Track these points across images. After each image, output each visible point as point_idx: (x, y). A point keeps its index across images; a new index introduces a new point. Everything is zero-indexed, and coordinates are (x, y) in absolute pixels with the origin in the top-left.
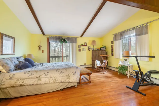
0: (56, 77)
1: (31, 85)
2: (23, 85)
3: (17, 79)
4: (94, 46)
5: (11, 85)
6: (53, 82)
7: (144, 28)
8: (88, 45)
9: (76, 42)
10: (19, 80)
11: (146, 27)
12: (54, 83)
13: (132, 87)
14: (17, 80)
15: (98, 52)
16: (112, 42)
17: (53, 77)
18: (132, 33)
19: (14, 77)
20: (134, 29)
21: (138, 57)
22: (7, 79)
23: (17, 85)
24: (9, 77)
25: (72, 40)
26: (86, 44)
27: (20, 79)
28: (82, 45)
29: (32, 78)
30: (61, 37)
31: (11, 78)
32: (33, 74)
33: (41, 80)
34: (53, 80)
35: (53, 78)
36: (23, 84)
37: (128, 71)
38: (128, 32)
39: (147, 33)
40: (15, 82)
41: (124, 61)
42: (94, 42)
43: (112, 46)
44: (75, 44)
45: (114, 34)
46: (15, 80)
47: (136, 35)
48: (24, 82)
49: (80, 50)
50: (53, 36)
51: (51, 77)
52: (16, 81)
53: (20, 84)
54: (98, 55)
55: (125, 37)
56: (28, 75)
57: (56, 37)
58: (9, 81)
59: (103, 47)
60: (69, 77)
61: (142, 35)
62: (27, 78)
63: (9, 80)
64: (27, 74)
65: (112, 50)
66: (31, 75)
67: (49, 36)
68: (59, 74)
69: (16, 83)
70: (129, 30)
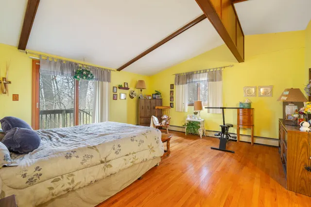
0: (135, 153)
1: (90, 184)
2: (73, 190)
3: (52, 179)
4: (141, 91)
5: (39, 199)
6: (132, 164)
7: (218, 74)
8: (132, 89)
9: (109, 80)
10: (59, 179)
11: (220, 72)
12: (134, 165)
13: (218, 147)
14: (53, 182)
15: (150, 102)
16: (172, 86)
17: (130, 154)
18: (203, 77)
19: (41, 175)
20: (206, 72)
21: (225, 108)
22: (17, 189)
23: (58, 194)
24: (26, 179)
25: (103, 75)
26: (126, 86)
27: (62, 176)
28: (120, 87)
29: (93, 166)
30: (76, 64)
31: (31, 181)
32: (92, 156)
33: (111, 166)
34: (131, 161)
35: (131, 156)
36: (71, 186)
37: (201, 128)
38: (198, 75)
39: (220, 80)
40: (51, 188)
41: (194, 115)
42: (141, 82)
43: (172, 92)
44: (106, 84)
45: (176, 75)
46: (49, 183)
47: (208, 81)
48: (73, 181)
49: (115, 98)
50: (53, 58)
51: (127, 155)
52: (52, 185)
53: (65, 188)
54: (149, 108)
55: (194, 80)
56: (80, 160)
57: (61, 61)
58: (27, 191)
59: (155, 93)
60: (153, 148)
61: (216, 81)
62: (77, 170)
63: (28, 187)
64: (73, 158)
65: (172, 98)
66: (86, 158)
67: (40, 56)
68: (139, 145)
69: (53, 191)
70: (198, 72)
